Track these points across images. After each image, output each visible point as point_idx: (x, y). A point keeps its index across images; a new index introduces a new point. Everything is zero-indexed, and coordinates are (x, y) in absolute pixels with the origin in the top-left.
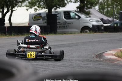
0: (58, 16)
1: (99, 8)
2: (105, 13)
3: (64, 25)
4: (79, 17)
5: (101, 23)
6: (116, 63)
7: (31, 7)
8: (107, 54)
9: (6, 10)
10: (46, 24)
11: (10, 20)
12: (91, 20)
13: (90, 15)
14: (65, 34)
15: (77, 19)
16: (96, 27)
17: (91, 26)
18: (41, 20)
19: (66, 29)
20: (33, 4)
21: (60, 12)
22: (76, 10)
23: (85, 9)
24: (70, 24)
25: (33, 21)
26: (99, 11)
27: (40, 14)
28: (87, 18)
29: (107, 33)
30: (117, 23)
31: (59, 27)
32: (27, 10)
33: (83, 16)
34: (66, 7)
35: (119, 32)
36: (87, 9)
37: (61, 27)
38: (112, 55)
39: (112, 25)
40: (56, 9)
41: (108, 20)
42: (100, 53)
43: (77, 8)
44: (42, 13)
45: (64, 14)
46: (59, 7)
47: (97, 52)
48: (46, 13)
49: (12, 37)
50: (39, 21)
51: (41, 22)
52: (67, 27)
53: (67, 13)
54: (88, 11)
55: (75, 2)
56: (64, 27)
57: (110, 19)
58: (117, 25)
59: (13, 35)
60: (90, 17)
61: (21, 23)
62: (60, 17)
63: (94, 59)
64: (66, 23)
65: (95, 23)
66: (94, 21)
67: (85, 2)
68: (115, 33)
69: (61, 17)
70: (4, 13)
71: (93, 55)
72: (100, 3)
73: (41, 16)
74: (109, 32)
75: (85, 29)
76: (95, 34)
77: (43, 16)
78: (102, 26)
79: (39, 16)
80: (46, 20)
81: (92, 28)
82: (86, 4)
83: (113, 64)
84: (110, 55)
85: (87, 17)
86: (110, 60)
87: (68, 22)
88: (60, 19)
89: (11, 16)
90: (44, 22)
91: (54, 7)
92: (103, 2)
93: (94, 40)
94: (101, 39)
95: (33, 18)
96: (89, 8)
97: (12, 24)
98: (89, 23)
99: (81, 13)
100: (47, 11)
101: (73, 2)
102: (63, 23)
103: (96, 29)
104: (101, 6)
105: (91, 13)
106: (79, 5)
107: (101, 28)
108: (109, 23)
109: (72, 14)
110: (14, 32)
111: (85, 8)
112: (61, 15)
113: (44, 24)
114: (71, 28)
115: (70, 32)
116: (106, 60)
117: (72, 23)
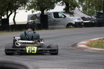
0: (49, 16)
1: (83, 9)
2: (87, 13)
3: (54, 23)
4: (65, 16)
5: (82, 20)
6: (85, 50)
7: (29, 10)
8: (80, 44)
9: (10, 13)
10: (40, 23)
12: (74, 19)
13: (74, 15)
14: (53, 29)
15: (63, 18)
16: (77, 24)
17: (74, 23)
18: (37, 19)
19: (55, 25)
21: (51, 13)
23: (70, 11)
24: (58, 21)
27: (35, 15)
29: (85, 28)
30: (94, 20)
31: (50, 24)
32: (26, 12)
33: (68, 16)
35: (94, 27)
36: (71, 10)
37: (51, 24)
38: (84, 44)
39: (91, 22)
40: (47, 11)
41: (88, 18)
42: (75, 43)
43: (64, 9)
44: (37, 14)
45: (54, 15)
46: (49, 9)
47: (74, 43)
48: (40, 14)
51: (37, 21)
52: (56, 24)
53: (56, 14)
54: (72, 12)
55: (62, 5)
56: (54, 24)
57: (90, 17)
59: (14, 31)
60: (73, 16)
62: (50, 17)
63: (70, 48)
64: (55, 21)
65: (77, 21)
66: (76, 19)
67: (70, 5)
68: (91, 28)
70: (8, 15)
71: (70, 45)
72: (83, 5)
73: (37, 16)
74: (87, 27)
75: (69, 25)
76: (76, 28)
78: (82, 22)
79: (35, 16)
80: (40, 20)
81: (75, 24)
82: (70, 7)
83: (82, 51)
84: (82, 44)
85: (71, 16)
86: (81, 48)
87: (57, 21)
88: (50, 18)
89: (14, 17)
90: (38, 21)
91: (45, 9)
92: (85, 4)
93: (74, 33)
94: (79, 33)
95: (31, 18)
96: (73, 9)
98: (72, 20)
99: (67, 13)
100: (41, 13)
101: (61, 5)
102: (53, 21)
103: (78, 25)
104: (84, 7)
105: (74, 13)
106: (65, 7)
107: (82, 24)
108: (89, 20)
109: (60, 15)
110: (15, 29)
111: (70, 9)
112: (51, 15)
113: (38, 22)
114: (59, 25)
115: (57, 28)
116: (78, 48)
117: (60, 21)
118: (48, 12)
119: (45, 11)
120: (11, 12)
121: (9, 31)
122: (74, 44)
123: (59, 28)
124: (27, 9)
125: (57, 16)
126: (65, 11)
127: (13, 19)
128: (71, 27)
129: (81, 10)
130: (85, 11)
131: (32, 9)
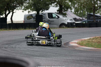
0: (44, 16)
2: (79, 14)
4: (59, 17)
5: (74, 21)
6: (76, 48)
7: (25, 10)
8: (72, 42)
10: (35, 22)
11: (11, 19)
12: (66, 19)
13: (66, 16)
15: (57, 18)
17: (66, 23)
18: (32, 19)
20: (27, 8)
21: (45, 14)
22: (57, 12)
23: (63, 12)
24: (52, 21)
25: (27, 20)
26: (74, 12)
27: (31, 15)
28: (64, 18)
29: (77, 28)
30: (85, 21)
32: (23, 12)
33: (61, 16)
34: (49, 10)
35: (85, 27)
36: (64, 11)
38: (75, 43)
42: (68, 42)
43: (58, 10)
44: (33, 14)
45: (48, 15)
46: (44, 10)
47: (66, 41)
49: (11, 30)
50: (31, 20)
53: (50, 14)
54: (65, 13)
55: (56, 7)
57: (81, 18)
58: (86, 22)
60: (66, 17)
61: (19, 21)
64: (49, 21)
65: (69, 21)
67: (63, 7)
68: (82, 28)
69: (46, 17)
71: (62, 43)
72: (75, 7)
73: (32, 16)
74: (78, 28)
75: (62, 25)
76: (68, 28)
77: (34, 16)
78: (74, 23)
80: (35, 19)
82: (64, 8)
83: (74, 49)
84: (74, 43)
86: (73, 47)
88: (45, 18)
89: (12, 16)
91: (41, 10)
92: (77, 7)
93: (66, 33)
94: (71, 32)
96: (66, 11)
97: (13, 22)
98: (65, 21)
99: (60, 14)
100: (36, 13)
101: (55, 7)
102: (47, 21)
103: (70, 25)
104: (76, 9)
105: (67, 14)
108: (80, 21)
109: (54, 15)
110: (12, 27)
111: (63, 10)
112: (46, 16)
116: (70, 47)
117: (54, 21)
118: (42, 12)
119: (40, 11)
120: (9, 11)
121: (6, 29)
122: (66, 43)
123: (53, 27)
124: (23, 9)
125: (51, 17)
126: (58, 12)
127: (10, 18)
128: (64, 27)
129: (73, 12)
130: (77, 13)
131: (28, 9)
